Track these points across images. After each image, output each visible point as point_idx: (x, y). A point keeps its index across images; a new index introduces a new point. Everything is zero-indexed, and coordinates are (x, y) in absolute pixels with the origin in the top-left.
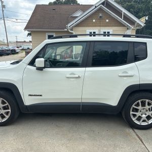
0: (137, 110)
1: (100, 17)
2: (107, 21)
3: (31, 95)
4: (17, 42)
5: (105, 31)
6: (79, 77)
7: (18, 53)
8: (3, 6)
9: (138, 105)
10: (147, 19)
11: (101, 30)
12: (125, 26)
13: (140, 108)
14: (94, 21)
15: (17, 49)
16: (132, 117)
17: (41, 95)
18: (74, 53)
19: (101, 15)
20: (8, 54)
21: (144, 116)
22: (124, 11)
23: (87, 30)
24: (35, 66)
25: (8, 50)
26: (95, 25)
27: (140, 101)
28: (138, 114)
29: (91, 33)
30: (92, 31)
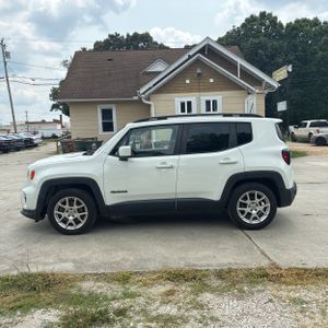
0: (245, 205)
1: (199, 74)
2: (212, 80)
3: (113, 192)
4: (27, 123)
5: (208, 99)
6: (171, 167)
7: (36, 145)
8: (7, 55)
9: (245, 198)
10: (290, 70)
11: (202, 98)
12: (243, 89)
13: (248, 202)
14: (188, 82)
15: (34, 137)
16: (240, 214)
17: (125, 191)
18: (154, 141)
19: (199, 71)
20: (18, 149)
21: (254, 212)
22: (240, 62)
23: (176, 99)
24: (118, 156)
25: (18, 141)
26: (189, 89)
27: (247, 193)
28: (247, 210)
29: (183, 104)
30: (186, 100)
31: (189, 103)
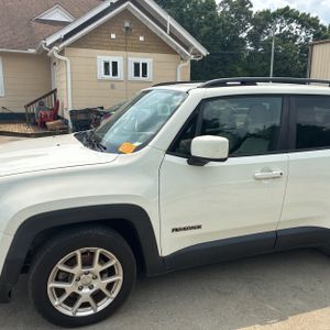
1: (127, 28)
2: (141, 39)
3: (177, 230)
5: (137, 60)
11: (129, 59)
12: (176, 53)
14: (113, 36)
17: (199, 227)
19: (127, 25)
22: (170, 21)
23: (99, 57)
26: (114, 46)
29: (106, 64)
30: (111, 59)
31: (115, 64)
